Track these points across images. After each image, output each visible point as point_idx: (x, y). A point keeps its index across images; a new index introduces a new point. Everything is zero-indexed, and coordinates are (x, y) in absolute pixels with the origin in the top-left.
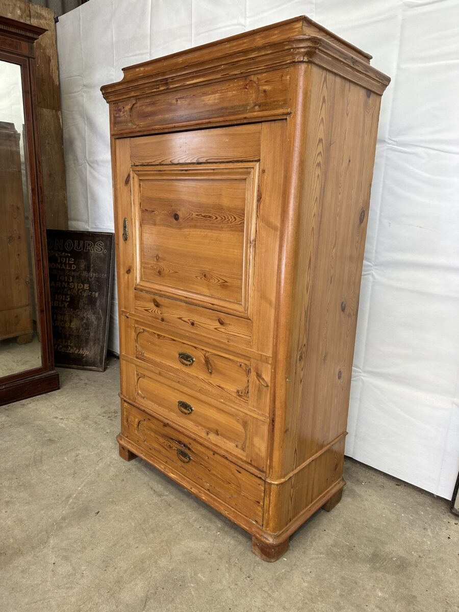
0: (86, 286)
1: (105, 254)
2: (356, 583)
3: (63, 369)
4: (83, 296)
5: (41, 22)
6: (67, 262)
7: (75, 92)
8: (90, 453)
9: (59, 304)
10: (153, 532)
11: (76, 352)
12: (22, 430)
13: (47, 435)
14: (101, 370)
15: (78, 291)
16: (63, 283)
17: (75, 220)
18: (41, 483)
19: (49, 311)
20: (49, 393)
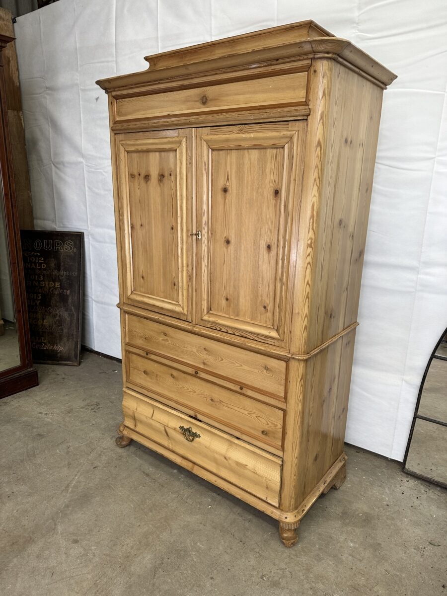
0: (57, 284)
1: (75, 253)
4: (55, 294)
6: (37, 261)
7: (37, 94)
8: (80, 445)
10: (151, 511)
11: (51, 348)
12: (9, 427)
13: (35, 430)
14: (76, 364)
15: (49, 289)
16: (34, 282)
17: (40, 219)
18: (39, 475)
19: (26, 311)
20: (29, 390)
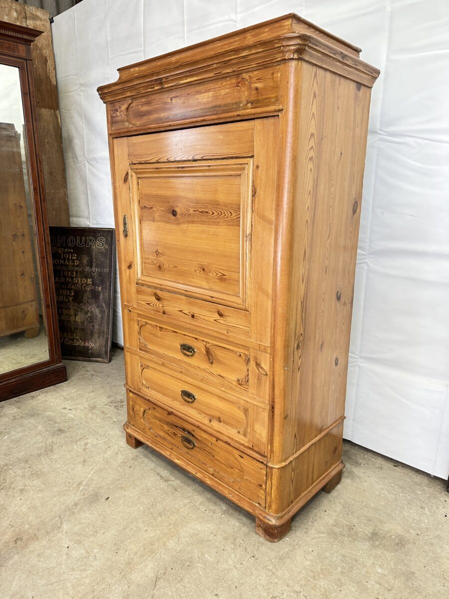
0: (89, 281)
2: (357, 561)
3: (70, 361)
4: (87, 290)
5: (37, 22)
6: (70, 258)
7: (72, 92)
8: (98, 442)
9: (63, 298)
10: (161, 516)
11: (82, 344)
12: (32, 421)
13: (56, 425)
14: (106, 361)
15: (82, 286)
16: (67, 279)
17: (76, 217)
18: (53, 471)
19: (54, 305)
20: (57, 385)
